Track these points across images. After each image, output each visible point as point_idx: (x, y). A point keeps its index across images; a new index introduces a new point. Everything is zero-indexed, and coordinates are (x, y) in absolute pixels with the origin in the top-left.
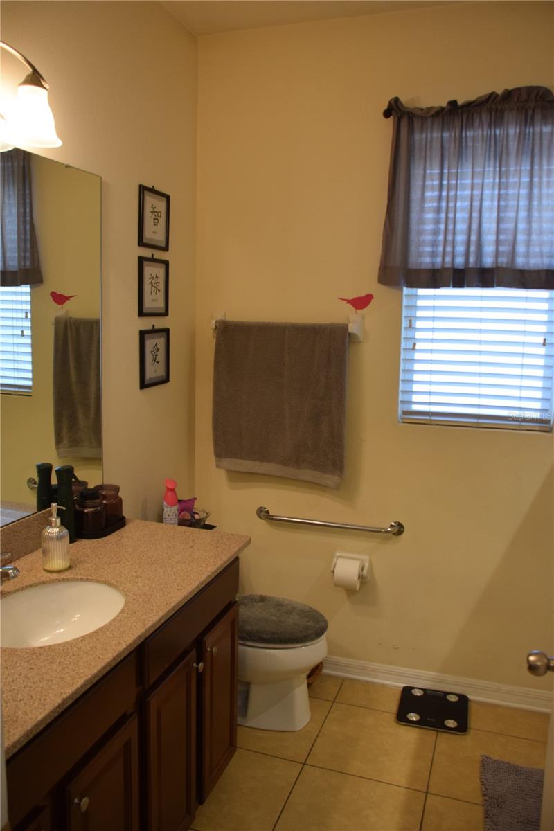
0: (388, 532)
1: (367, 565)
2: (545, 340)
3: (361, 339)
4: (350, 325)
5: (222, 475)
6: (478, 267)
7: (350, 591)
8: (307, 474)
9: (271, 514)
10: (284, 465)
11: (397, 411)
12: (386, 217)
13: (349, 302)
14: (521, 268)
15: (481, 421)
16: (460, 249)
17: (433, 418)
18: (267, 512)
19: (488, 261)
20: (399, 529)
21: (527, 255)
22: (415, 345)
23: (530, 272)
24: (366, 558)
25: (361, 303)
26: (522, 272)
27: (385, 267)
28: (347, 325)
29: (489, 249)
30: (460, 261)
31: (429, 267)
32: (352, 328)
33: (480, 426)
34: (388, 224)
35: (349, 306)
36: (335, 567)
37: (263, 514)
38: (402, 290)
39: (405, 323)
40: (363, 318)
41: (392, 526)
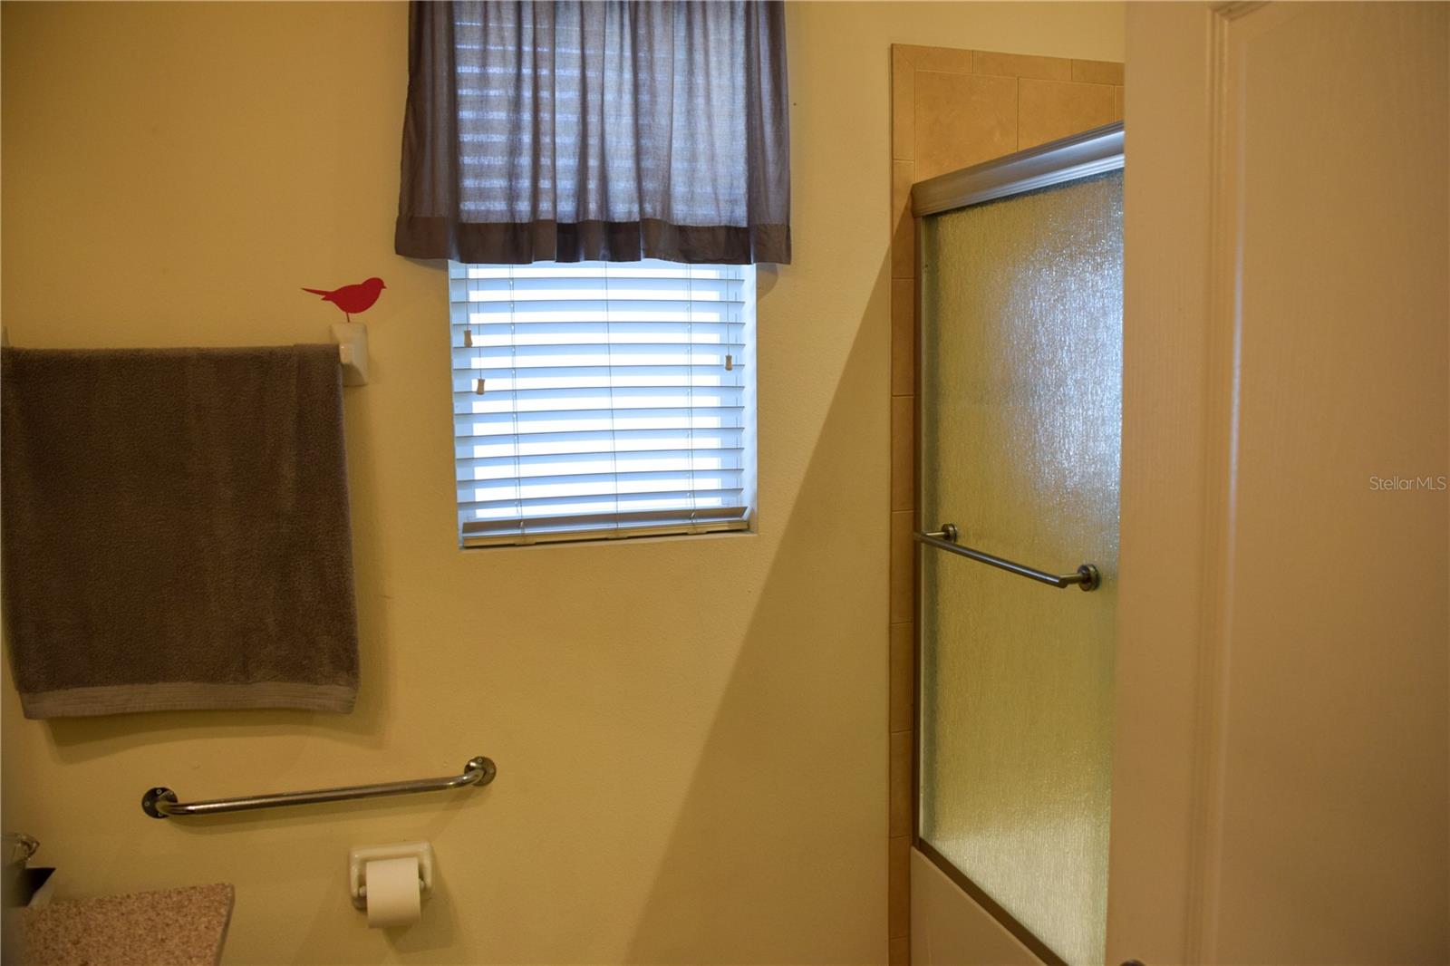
0: (463, 784)
1: (427, 863)
2: (729, 358)
3: (365, 377)
4: (342, 347)
5: (37, 732)
6: (604, 220)
7: (396, 929)
8: (271, 691)
9: (180, 801)
10: (213, 679)
11: (457, 525)
12: (407, 109)
13: (328, 296)
14: (682, 223)
15: (622, 525)
16: (566, 184)
17: (528, 531)
18: (173, 799)
19: (623, 209)
20: (483, 772)
21: (691, 199)
22: (481, 382)
23: (697, 229)
24: (423, 847)
25: (357, 298)
26: (682, 230)
27: (412, 218)
28: (337, 347)
29: (622, 185)
30: (566, 208)
31: (506, 220)
32: (348, 355)
33: (621, 535)
34: (411, 122)
35: (331, 305)
36: (362, 883)
37: (158, 803)
38: (446, 268)
39: (457, 340)
40: (365, 330)
41: (469, 769)
